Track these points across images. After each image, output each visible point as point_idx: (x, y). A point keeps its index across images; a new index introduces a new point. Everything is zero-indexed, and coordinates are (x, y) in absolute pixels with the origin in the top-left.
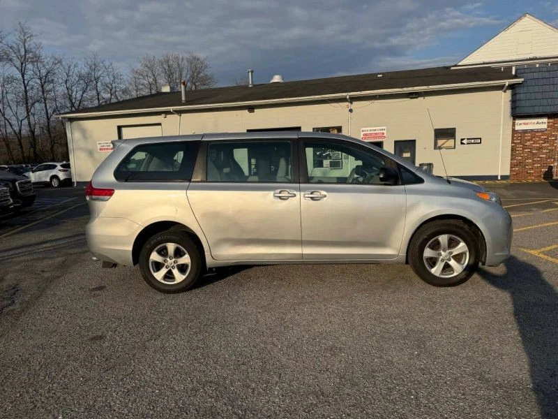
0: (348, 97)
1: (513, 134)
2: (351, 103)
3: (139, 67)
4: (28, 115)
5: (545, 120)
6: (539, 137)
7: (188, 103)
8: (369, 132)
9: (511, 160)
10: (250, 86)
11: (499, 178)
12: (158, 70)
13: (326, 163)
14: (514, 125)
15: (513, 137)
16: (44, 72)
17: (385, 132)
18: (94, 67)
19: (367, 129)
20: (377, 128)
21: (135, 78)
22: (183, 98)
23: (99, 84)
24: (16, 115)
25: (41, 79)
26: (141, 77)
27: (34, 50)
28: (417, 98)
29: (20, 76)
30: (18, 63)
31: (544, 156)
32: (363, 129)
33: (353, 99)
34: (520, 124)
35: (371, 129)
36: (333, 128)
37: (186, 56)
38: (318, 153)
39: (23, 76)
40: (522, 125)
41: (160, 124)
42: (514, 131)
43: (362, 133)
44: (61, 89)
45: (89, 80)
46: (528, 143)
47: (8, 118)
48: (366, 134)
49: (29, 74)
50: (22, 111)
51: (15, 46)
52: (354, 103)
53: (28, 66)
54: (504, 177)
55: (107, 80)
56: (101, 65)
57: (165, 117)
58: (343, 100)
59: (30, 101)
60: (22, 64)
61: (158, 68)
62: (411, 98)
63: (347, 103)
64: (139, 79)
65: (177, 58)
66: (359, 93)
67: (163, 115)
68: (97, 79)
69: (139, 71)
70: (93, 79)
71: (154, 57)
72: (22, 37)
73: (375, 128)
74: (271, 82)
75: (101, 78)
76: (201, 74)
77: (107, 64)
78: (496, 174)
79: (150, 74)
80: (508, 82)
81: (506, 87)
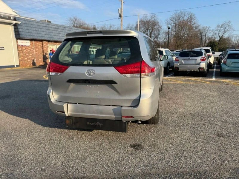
5: (29, 41)
6: (28, 48)
9: (19, 58)
11: (15, 66)
14: (17, 42)
15: (18, 48)
31: (31, 56)
34: (20, 42)
40: (21, 42)
42: (18, 45)
46: (24, 51)
54: (17, 66)
78: (14, 65)
80: (14, 22)
81: (12, 24)
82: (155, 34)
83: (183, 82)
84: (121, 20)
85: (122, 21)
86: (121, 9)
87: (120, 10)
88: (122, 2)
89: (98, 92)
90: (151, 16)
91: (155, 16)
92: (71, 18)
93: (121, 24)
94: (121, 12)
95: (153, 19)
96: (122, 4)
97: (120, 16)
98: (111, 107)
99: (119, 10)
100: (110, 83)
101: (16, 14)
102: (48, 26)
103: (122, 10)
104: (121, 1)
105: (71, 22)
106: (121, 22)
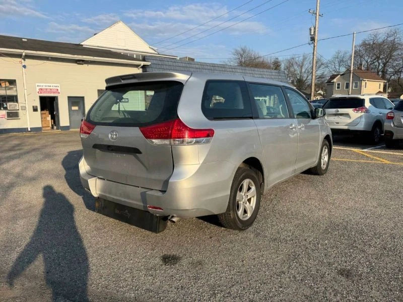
0: (24, 54)
1: (145, 97)
2: (25, 60)
15: (146, 99)
17: (59, 88)
19: (42, 85)
20: (51, 85)
28: (83, 64)
32: (38, 84)
33: (28, 57)
35: (46, 84)
36: (5, 81)
43: (38, 88)
48: (41, 89)
58: (19, 56)
62: (78, 64)
66: (35, 52)
73: (49, 85)
80: (142, 63)
81: (140, 66)
82: (393, 67)
83: (388, 162)
84: (314, 46)
85: (315, 48)
86: (315, 28)
87: (313, 29)
88: (318, 14)
89: (125, 165)
90: (388, 34)
91: (396, 32)
92: (236, 50)
93: (314, 53)
94: (315, 32)
95: (392, 38)
96: (317, 18)
97: (313, 39)
98: (140, 188)
99: (310, 30)
100: (134, 151)
101: (153, 52)
102: (188, 65)
103: (317, 30)
104: (316, 14)
105: (236, 57)
106: (314, 50)
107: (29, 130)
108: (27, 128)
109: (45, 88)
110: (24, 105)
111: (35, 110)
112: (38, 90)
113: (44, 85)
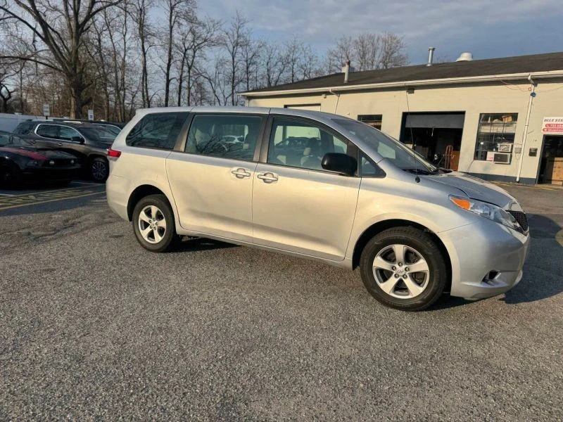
0: (529, 78)
2: (535, 85)
3: (334, 48)
4: (233, 93)
7: (349, 83)
8: (554, 122)
10: (429, 65)
12: (353, 51)
13: (491, 155)
16: (250, 55)
18: (293, 49)
19: (552, 118)
21: (330, 59)
22: (346, 79)
23: (295, 66)
24: (223, 92)
25: (247, 61)
26: (336, 58)
27: (245, 35)
29: (231, 59)
30: (231, 48)
32: (547, 118)
33: (537, 81)
35: (558, 118)
36: (507, 115)
37: (383, 35)
38: (482, 143)
39: (233, 59)
41: (319, 105)
43: (545, 123)
44: (262, 70)
45: (287, 61)
47: (217, 95)
48: (549, 125)
49: (238, 56)
50: (228, 89)
51: (231, 33)
52: (539, 85)
53: (238, 49)
55: (303, 61)
56: (300, 47)
57: (325, 98)
58: (524, 81)
59: (236, 81)
60: (234, 47)
61: (353, 48)
63: (530, 85)
64: (334, 60)
65: (371, 38)
67: (324, 96)
68: (294, 61)
69: (334, 53)
70: (290, 60)
71: (350, 38)
72: (237, 24)
74: (458, 60)
75: (298, 60)
76: (395, 55)
77: (305, 46)
79: (344, 56)
107: (518, 180)
108: (516, 178)
109: (556, 123)
110: (520, 146)
111: (533, 153)
112: (544, 127)
113: (554, 120)
